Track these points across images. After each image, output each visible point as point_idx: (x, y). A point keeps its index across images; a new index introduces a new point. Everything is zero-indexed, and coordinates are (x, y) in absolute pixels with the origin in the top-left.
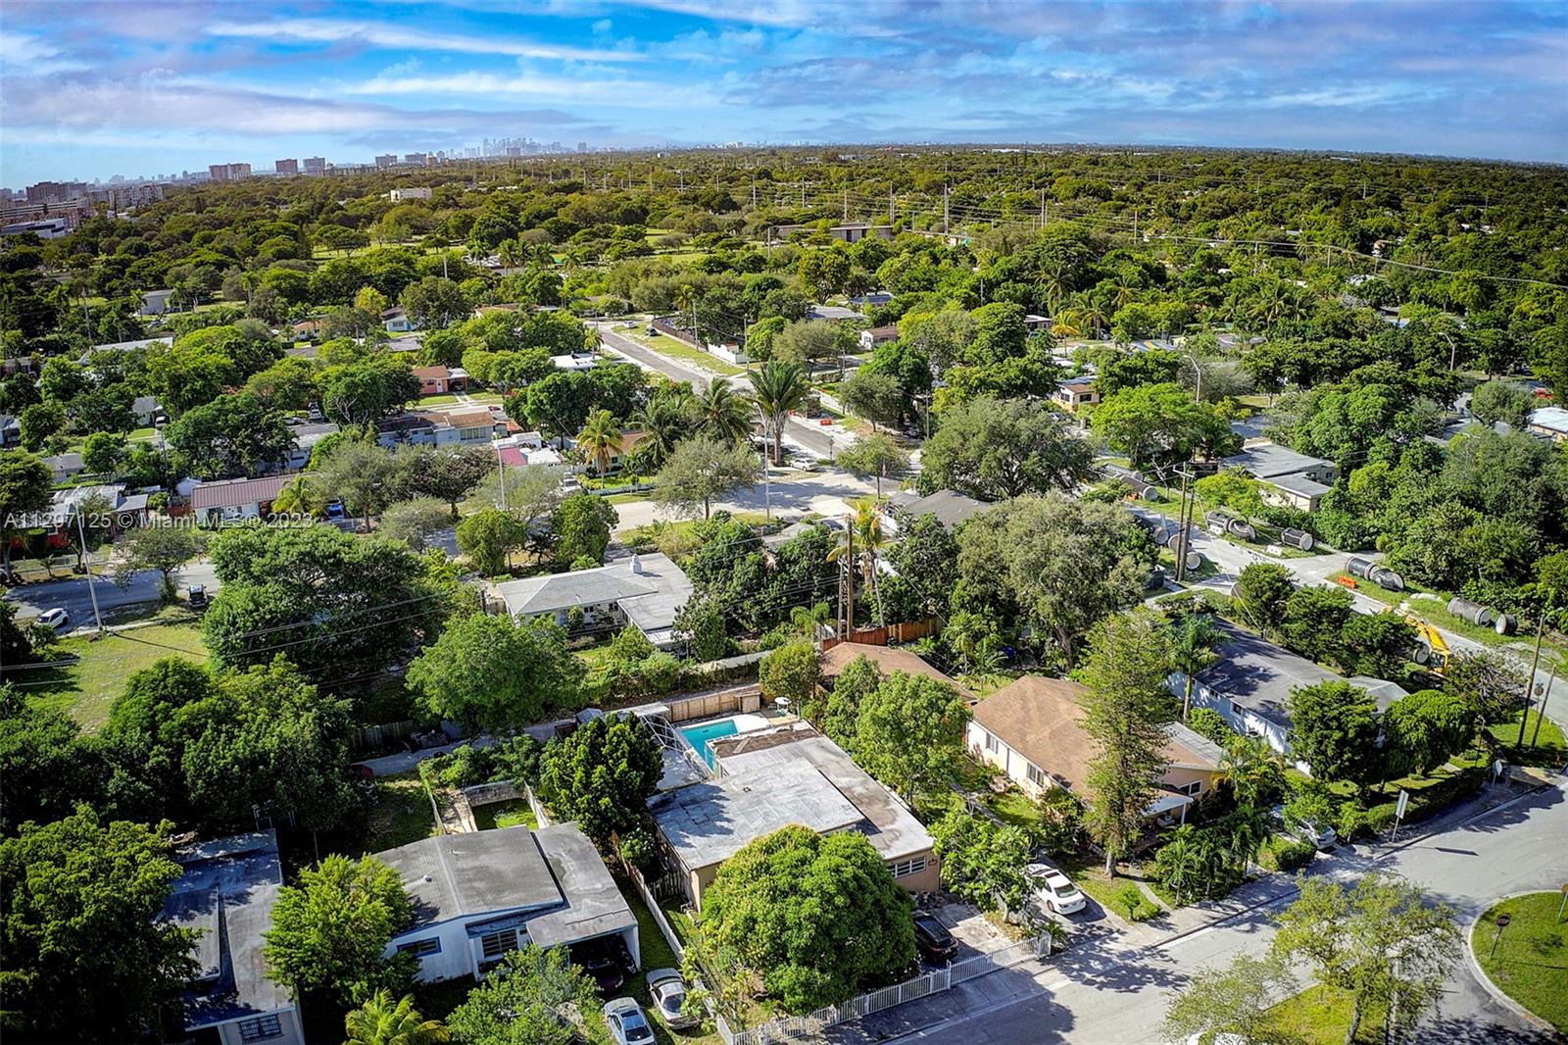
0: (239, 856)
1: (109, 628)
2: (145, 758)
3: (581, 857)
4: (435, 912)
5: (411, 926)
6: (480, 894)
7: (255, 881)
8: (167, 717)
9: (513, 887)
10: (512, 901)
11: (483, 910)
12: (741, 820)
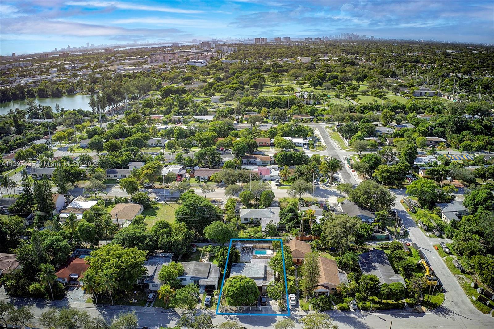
0: (165, 257)
1: (167, 203)
2: (153, 238)
3: (216, 271)
4: (187, 274)
5: (182, 276)
6: (195, 273)
7: (165, 262)
8: (159, 231)
9: (201, 273)
10: (200, 276)
11: (194, 276)
12: (244, 272)
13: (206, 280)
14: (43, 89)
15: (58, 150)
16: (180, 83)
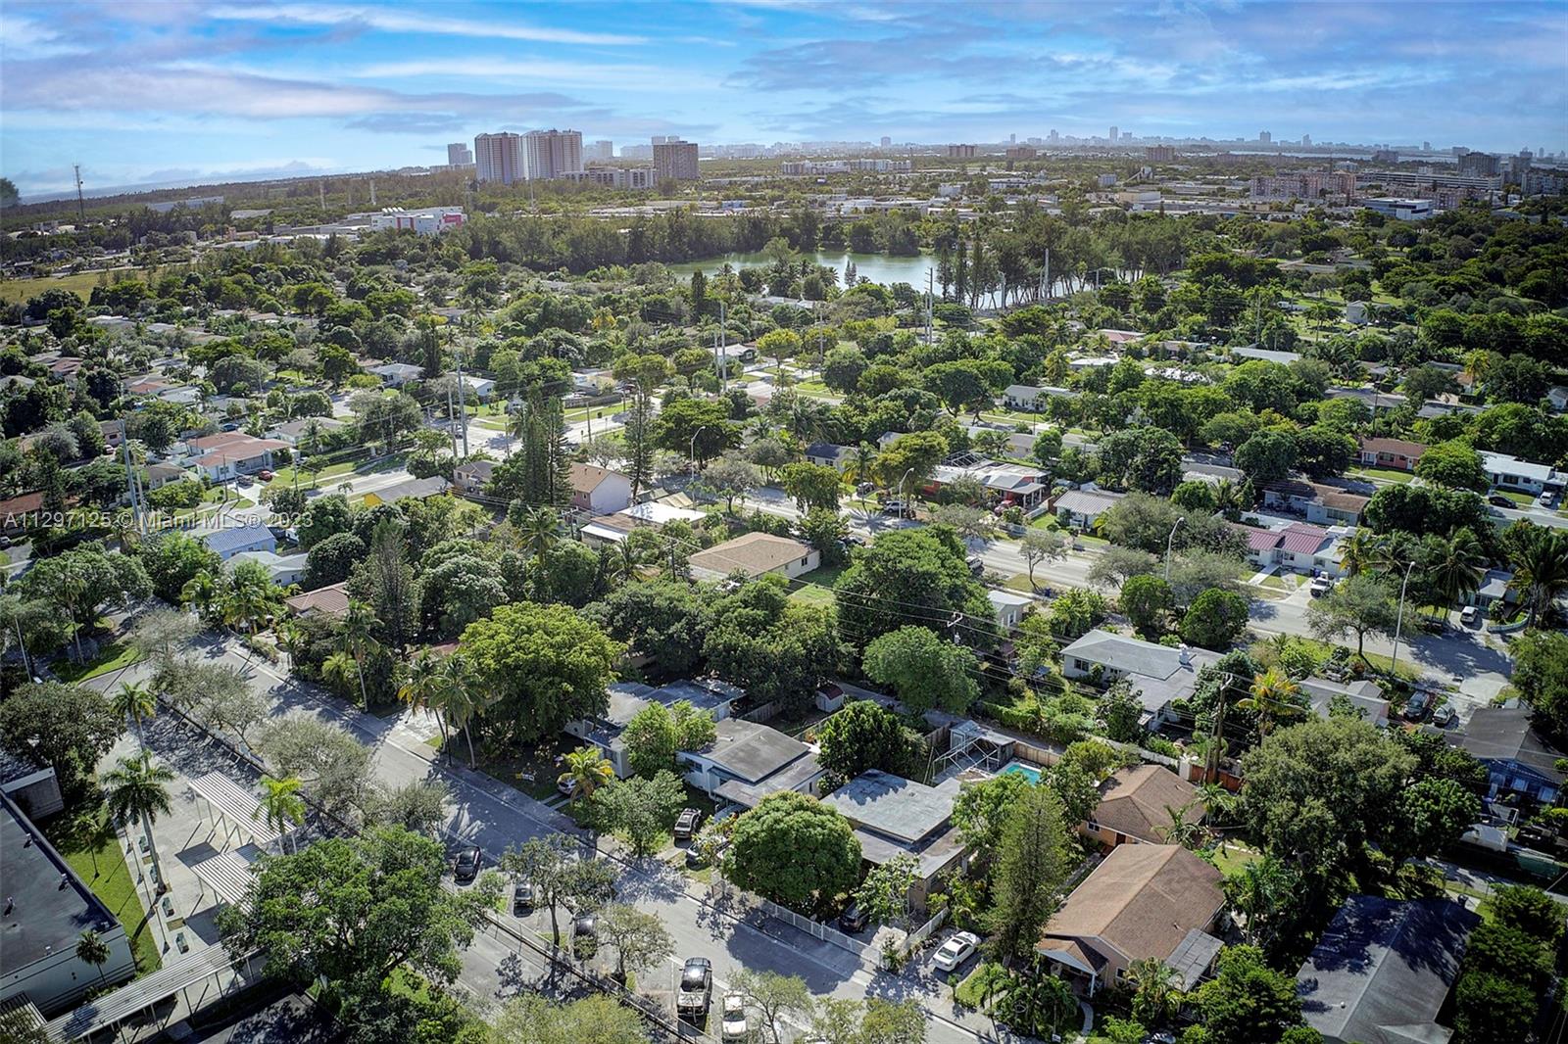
0: (716, 693)
4: (709, 752)
9: (750, 763)
11: (725, 764)
12: (877, 803)
13: (747, 789)
14: (869, 227)
15: (762, 379)
16: (1296, 257)
